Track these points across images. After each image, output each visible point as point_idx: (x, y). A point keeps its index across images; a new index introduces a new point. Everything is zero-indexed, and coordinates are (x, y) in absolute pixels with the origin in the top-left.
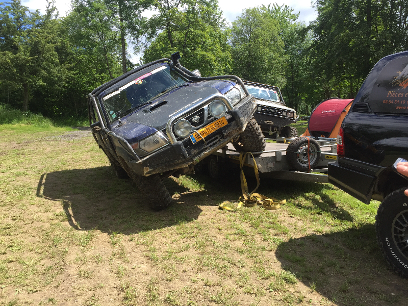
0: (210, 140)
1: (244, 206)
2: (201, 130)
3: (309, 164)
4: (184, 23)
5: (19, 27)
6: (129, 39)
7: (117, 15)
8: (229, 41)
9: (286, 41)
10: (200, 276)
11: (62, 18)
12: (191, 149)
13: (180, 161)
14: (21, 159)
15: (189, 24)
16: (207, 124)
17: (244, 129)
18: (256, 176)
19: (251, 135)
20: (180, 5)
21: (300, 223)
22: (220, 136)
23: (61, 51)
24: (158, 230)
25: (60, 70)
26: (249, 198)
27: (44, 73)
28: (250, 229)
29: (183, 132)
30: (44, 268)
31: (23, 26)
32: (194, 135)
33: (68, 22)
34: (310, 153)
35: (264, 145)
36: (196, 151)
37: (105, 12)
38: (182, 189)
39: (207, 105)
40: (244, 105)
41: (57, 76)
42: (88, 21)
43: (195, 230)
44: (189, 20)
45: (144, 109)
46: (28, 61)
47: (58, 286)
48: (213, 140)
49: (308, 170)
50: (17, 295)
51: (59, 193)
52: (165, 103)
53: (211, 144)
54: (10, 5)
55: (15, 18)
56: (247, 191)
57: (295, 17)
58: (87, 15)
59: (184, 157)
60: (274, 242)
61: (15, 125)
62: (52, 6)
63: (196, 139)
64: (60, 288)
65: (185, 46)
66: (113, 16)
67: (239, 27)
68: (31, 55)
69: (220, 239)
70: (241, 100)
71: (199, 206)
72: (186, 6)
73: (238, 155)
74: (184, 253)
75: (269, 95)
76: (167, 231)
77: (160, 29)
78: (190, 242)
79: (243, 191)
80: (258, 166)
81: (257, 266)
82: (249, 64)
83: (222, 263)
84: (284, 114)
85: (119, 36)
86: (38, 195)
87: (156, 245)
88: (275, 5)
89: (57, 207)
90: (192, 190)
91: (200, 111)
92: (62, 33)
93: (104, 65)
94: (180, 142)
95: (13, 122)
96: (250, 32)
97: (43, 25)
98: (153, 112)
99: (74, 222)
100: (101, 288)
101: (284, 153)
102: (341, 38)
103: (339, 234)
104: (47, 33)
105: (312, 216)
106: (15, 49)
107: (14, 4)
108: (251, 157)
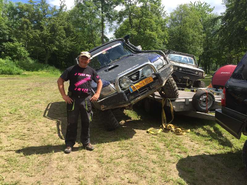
0: (142, 90)
1: (162, 132)
2: (136, 84)
3: (207, 108)
4: (140, 14)
5: (44, 16)
6: (106, 23)
7: (100, 9)
8: (168, 25)
9: (204, 25)
10: (127, 176)
11: (69, 11)
12: (130, 96)
13: (123, 103)
14: (40, 93)
15: (143, 15)
16: (141, 80)
17: (164, 84)
18: (172, 113)
19: (169, 88)
20: (138, 3)
21: (197, 146)
22: (148, 88)
23: (67, 30)
24: (107, 144)
25: (66, 41)
26: (166, 127)
27: (57, 43)
28: (164, 147)
29: (125, 85)
30: (39, 162)
31: (47, 16)
32: (132, 87)
33: (73, 13)
34: (208, 101)
35: (178, 94)
36: (133, 97)
37: (93, 7)
38: (127, 117)
39: (141, 69)
40: (165, 70)
41: (64, 45)
42: (83, 13)
43: (129, 145)
44: (143, 13)
45: (106, 69)
46: (48, 36)
47: (44, 174)
48: (144, 91)
49: (206, 111)
50: (21, 177)
51: (56, 116)
52: (117, 66)
53: (143, 93)
54: (40, 3)
55: (42, 11)
56: (166, 122)
57: (211, 10)
58: (82, 9)
59: (125, 100)
60: (177, 157)
61: (40, 72)
62: (63, 4)
63: (133, 90)
64: (45, 175)
65: (140, 28)
66: (98, 10)
67: (174, 16)
68: (50, 32)
69: (143, 152)
70: (164, 66)
71: (134, 130)
72: (142, 4)
73: (161, 99)
74: (120, 160)
75: (188, 60)
76: (113, 144)
77: (125, 17)
78: (125, 153)
79: (163, 122)
80: (173, 107)
81: (163, 173)
82: (179, 39)
83: (142, 169)
84: (197, 73)
85: (100, 21)
86: (44, 116)
87: (104, 153)
88: (199, 2)
89: (53, 124)
90: (133, 119)
91: (137, 72)
92: (68, 19)
93: (91, 39)
94: (123, 91)
95: (39, 71)
96: (181, 19)
97: (58, 15)
98: (110, 71)
99: (61, 134)
100: (68, 177)
101: (191, 100)
102: (239, 25)
103: (221, 155)
104: (60, 19)
105: (205, 142)
106: (42, 29)
107: (42, 2)
108: (169, 101)
